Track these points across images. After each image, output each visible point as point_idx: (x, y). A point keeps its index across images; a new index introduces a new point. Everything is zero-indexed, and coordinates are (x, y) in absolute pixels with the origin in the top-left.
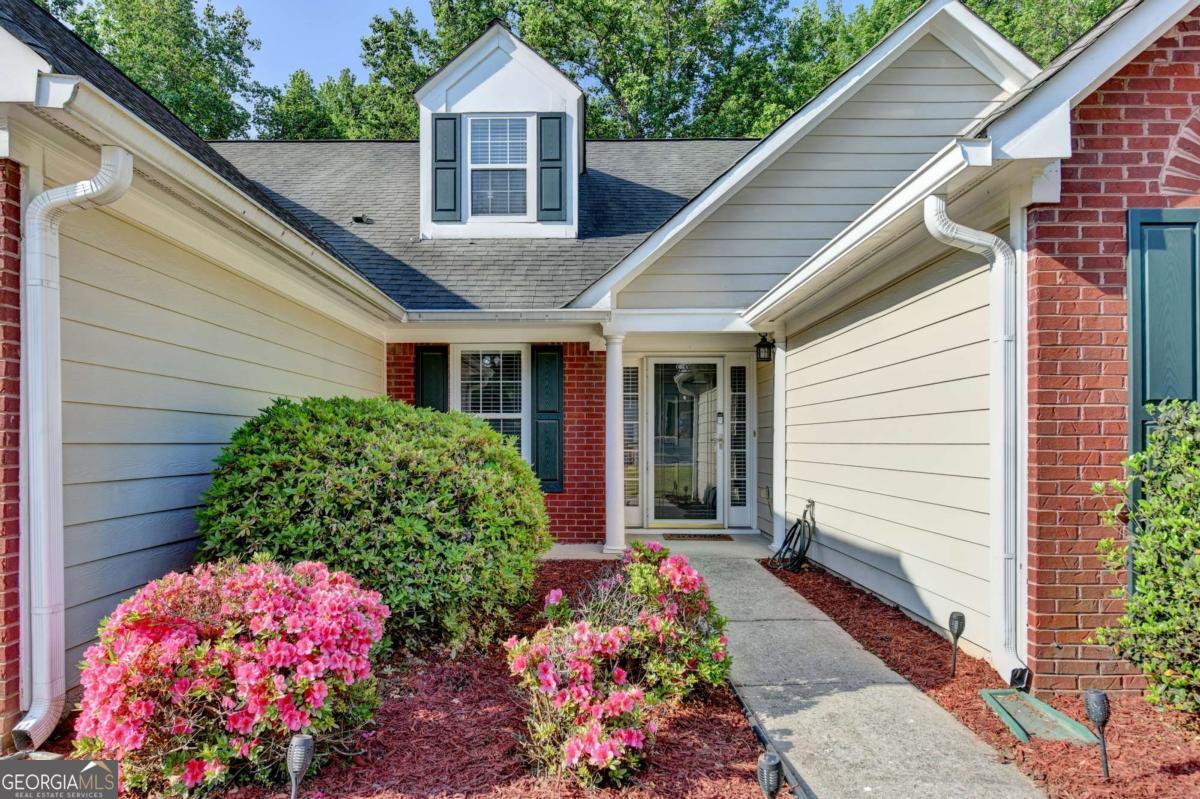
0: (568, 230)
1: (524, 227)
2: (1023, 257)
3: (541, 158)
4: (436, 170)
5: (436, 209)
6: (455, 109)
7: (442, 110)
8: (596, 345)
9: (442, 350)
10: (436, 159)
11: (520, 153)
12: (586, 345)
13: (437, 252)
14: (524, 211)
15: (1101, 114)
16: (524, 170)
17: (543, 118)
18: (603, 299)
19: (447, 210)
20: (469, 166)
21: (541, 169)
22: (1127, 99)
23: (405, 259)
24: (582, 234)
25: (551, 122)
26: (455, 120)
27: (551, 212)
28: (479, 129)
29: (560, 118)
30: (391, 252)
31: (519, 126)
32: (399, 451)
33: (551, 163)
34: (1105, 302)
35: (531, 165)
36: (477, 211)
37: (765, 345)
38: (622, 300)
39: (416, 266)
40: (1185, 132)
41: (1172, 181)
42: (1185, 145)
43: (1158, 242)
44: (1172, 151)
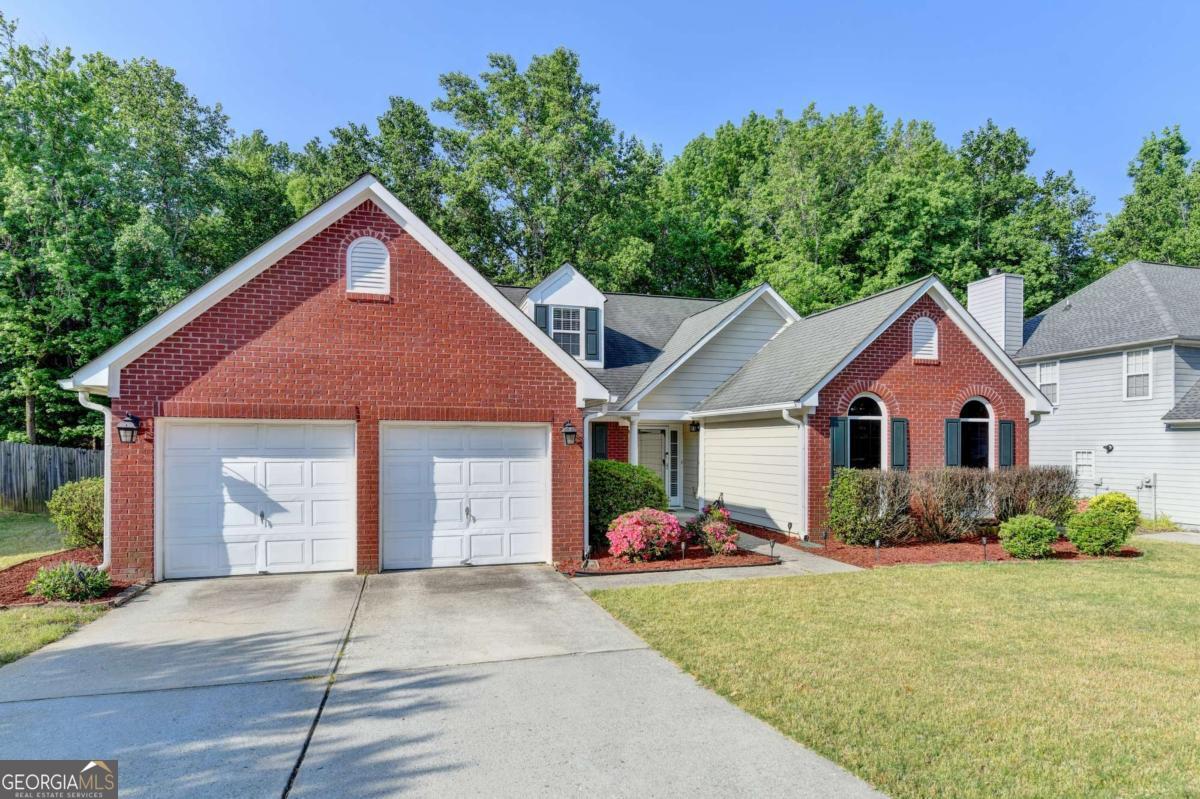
0: (599, 364)
2: (807, 427)
3: (587, 329)
6: (546, 302)
7: (539, 302)
8: (624, 423)
11: (576, 325)
12: (617, 423)
14: (578, 354)
16: (578, 335)
17: (588, 310)
18: (634, 407)
20: (552, 331)
21: (587, 335)
24: (605, 366)
25: (592, 313)
26: (546, 308)
27: (591, 355)
28: (558, 312)
29: (596, 310)
31: (576, 313)
33: (591, 331)
34: (825, 440)
35: (582, 332)
37: (695, 426)
40: (843, 397)
41: (840, 409)
42: (843, 400)
43: (837, 425)
44: (840, 402)
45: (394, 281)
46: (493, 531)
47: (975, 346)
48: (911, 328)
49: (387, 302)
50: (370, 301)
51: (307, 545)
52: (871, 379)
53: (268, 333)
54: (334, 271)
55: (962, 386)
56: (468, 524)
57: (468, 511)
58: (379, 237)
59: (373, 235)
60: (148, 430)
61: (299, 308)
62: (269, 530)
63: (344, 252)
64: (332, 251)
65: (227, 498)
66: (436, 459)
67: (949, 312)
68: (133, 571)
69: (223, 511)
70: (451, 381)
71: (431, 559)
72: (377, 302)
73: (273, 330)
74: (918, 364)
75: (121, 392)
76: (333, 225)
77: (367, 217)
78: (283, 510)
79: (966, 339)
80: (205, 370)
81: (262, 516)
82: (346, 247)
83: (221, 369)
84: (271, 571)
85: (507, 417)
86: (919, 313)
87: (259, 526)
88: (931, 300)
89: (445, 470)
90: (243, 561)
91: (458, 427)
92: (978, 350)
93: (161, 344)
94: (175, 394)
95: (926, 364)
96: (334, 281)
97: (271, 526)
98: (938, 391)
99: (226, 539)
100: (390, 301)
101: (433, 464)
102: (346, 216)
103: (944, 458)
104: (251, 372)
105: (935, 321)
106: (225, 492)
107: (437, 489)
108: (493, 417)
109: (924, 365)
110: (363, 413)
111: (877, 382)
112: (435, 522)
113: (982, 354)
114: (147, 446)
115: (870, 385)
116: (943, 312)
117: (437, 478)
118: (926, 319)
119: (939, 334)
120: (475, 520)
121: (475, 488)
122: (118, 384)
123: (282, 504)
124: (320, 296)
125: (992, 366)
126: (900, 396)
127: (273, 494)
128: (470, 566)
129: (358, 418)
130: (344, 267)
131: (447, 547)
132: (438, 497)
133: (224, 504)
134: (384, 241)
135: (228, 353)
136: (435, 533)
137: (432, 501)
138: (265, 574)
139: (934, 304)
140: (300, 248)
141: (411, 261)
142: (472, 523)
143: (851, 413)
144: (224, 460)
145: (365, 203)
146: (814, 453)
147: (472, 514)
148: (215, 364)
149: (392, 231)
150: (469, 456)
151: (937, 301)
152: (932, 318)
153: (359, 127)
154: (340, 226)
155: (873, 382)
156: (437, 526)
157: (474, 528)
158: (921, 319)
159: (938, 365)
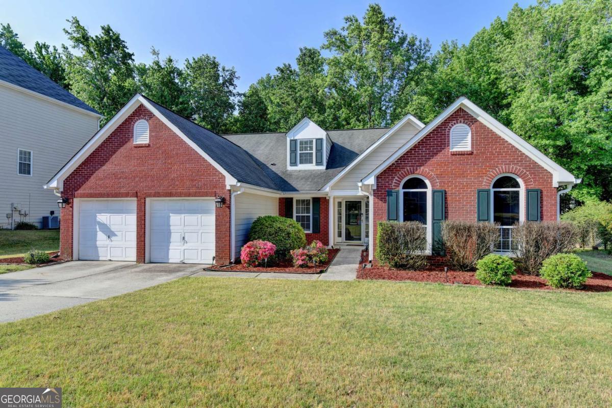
0: (323, 168)
1: (312, 167)
2: (373, 197)
3: (316, 150)
4: (291, 154)
5: (291, 163)
6: (296, 138)
7: (292, 138)
9: (291, 199)
10: (291, 150)
11: (311, 149)
13: (290, 175)
14: (312, 163)
15: (383, 175)
16: (312, 153)
17: (317, 140)
18: (327, 189)
19: (294, 163)
20: (299, 152)
21: (316, 153)
22: (387, 173)
23: (283, 177)
24: (327, 168)
25: (319, 141)
26: (295, 141)
27: (319, 163)
28: (301, 143)
29: (321, 140)
30: (280, 174)
31: (311, 142)
32: (278, 226)
33: (319, 151)
34: (384, 204)
35: (314, 152)
36: (301, 163)
38: (332, 188)
39: (286, 179)
40: (396, 178)
41: (394, 186)
42: (396, 180)
43: (391, 195)
44: (394, 181)
45: (151, 136)
46: (194, 248)
47: (504, 139)
48: (449, 132)
49: (148, 147)
50: (142, 147)
51: (124, 250)
52: (418, 166)
53: (107, 164)
54: (129, 136)
55: (493, 167)
56: (184, 244)
57: (184, 238)
58: (145, 119)
59: (143, 118)
60: (70, 203)
61: (117, 152)
62: (111, 243)
63: (133, 127)
64: (129, 127)
65: (98, 230)
66: (171, 215)
67: (479, 119)
68: (66, 256)
69: (96, 235)
70: (172, 179)
71: (168, 259)
72: (144, 147)
73: (109, 162)
74: (454, 154)
75: (64, 189)
76: (129, 117)
77: (140, 112)
78: (116, 235)
79: (497, 135)
80: (87, 179)
81: (109, 237)
82: (133, 125)
83: (92, 179)
84: (112, 260)
85: (195, 195)
86: (455, 122)
87: (108, 242)
88: (465, 111)
89: (175, 219)
90: (103, 255)
91: (179, 200)
92: (507, 142)
93: (75, 171)
94: (78, 189)
95: (462, 154)
96: (129, 140)
97: (112, 241)
98: (471, 172)
99: (98, 246)
100: (149, 146)
101: (170, 216)
102: (134, 112)
103: (476, 215)
104: (102, 179)
105: (469, 125)
106: (97, 227)
107: (172, 228)
108: (189, 195)
109: (459, 155)
110: (139, 194)
111: (422, 168)
112: (170, 242)
113: (510, 144)
114: (71, 209)
115: (417, 170)
116: (476, 119)
117: (171, 223)
118: (462, 124)
119: (472, 134)
120: (187, 243)
121: (187, 228)
122: (63, 186)
123: (116, 233)
124: (125, 146)
125: (521, 151)
126: (440, 176)
127: (113, 228)
128: (184, 263)
129: (137, 197)
130: (133, 133)
131: (175, 255)
132: (172, 231)
133: (97, 232)
134: (147, 120)
135: (94, 172)
136: (170, 248)
137: (169, 233)
138: (110, 260)
139: (468, 114)
140: (118, 128)
141: (157, 127)
142: (185, 244)
143: (404, 188)
144: (97, 215)
145: (140, 105)
146: (376, 212)
147: (186, 239)
148: (91, 177)
149: (150, 115)
150: (184, 213)
151: (470, 112)
152: (466, 124)
153: (287, 65)
154: (131, 116)
155: (418, 168)
156: (171, 244)
157: (186, 246)
158: (457, 125)
159: (471, 153)
